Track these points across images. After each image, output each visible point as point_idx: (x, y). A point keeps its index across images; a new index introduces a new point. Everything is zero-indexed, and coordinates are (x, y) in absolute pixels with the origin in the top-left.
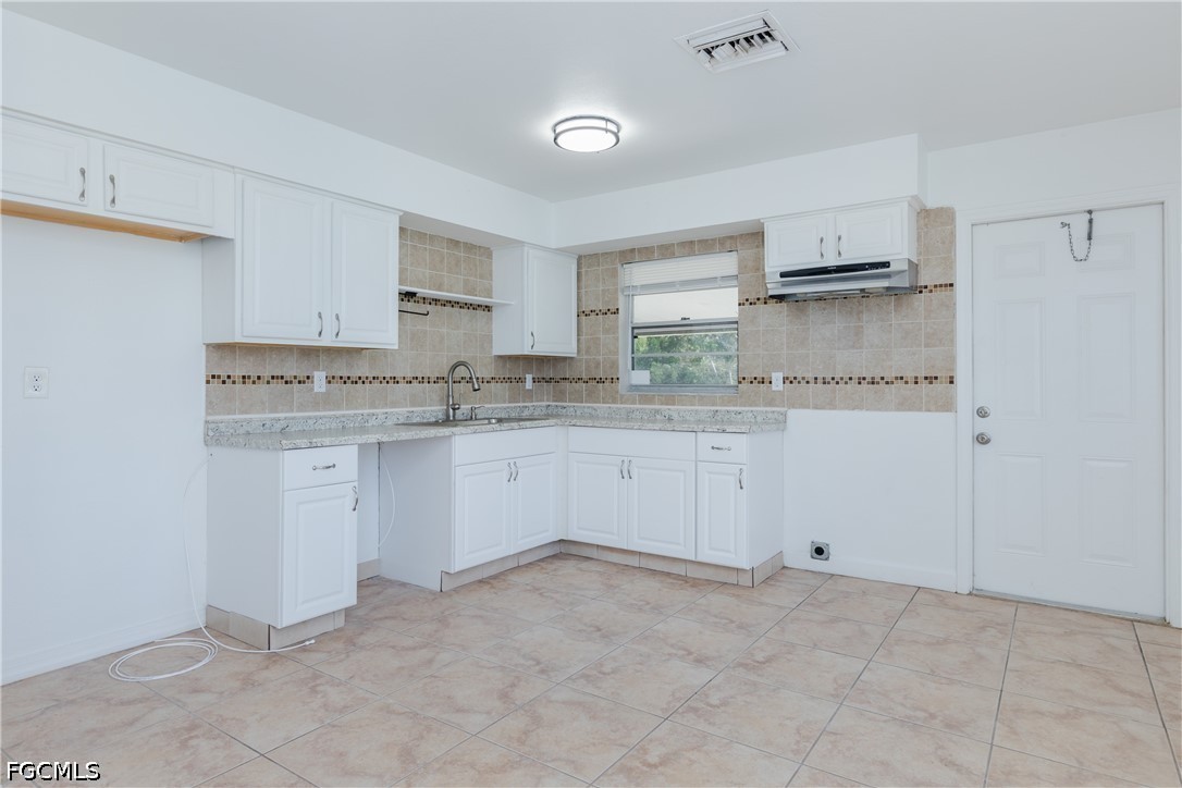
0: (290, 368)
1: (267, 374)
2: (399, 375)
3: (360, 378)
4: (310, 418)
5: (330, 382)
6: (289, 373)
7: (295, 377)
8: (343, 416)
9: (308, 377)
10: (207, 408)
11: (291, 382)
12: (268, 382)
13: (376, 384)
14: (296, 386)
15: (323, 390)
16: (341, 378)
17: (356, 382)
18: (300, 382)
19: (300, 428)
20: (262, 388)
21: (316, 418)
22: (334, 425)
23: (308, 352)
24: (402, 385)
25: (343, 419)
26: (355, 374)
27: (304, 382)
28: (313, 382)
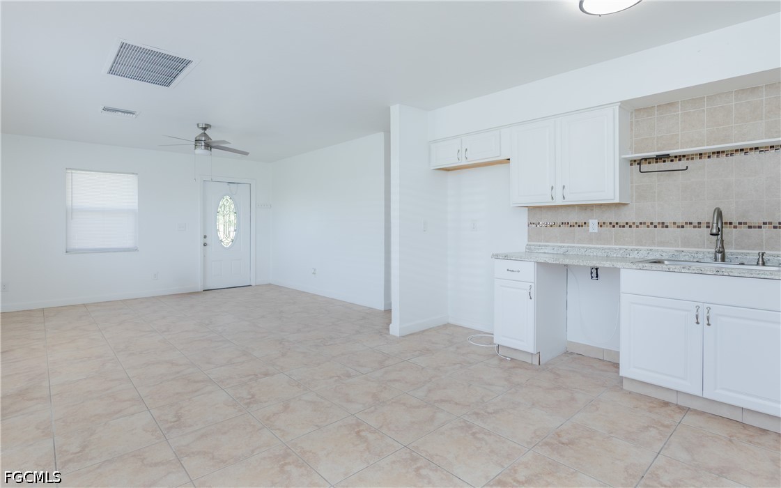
0: (573, 217)
1: (559, 222)
2: (667, 221)
3: (627, 223)
4: (583, 248)
5: (601, 226)
6: (572, 221)
7: (576, 223)
8: (609, 249)
9: (585, 223)
10: (528, 238)
11: (574, 226)
12: (560, 226)
13: (643, 228)
14: (576, 228)
15: (596, 231)
16: (610, 223)
17: (624, 227)
18: (579, 226)
19: (575, 253)
20: (556, 229)
21: (587, 248)
22: (599, 254)
23: (585, 207)
24: (672, 229)
25: (607, 251)
26: (622, 221)
27: (582, 226)
28: (588, 226)
